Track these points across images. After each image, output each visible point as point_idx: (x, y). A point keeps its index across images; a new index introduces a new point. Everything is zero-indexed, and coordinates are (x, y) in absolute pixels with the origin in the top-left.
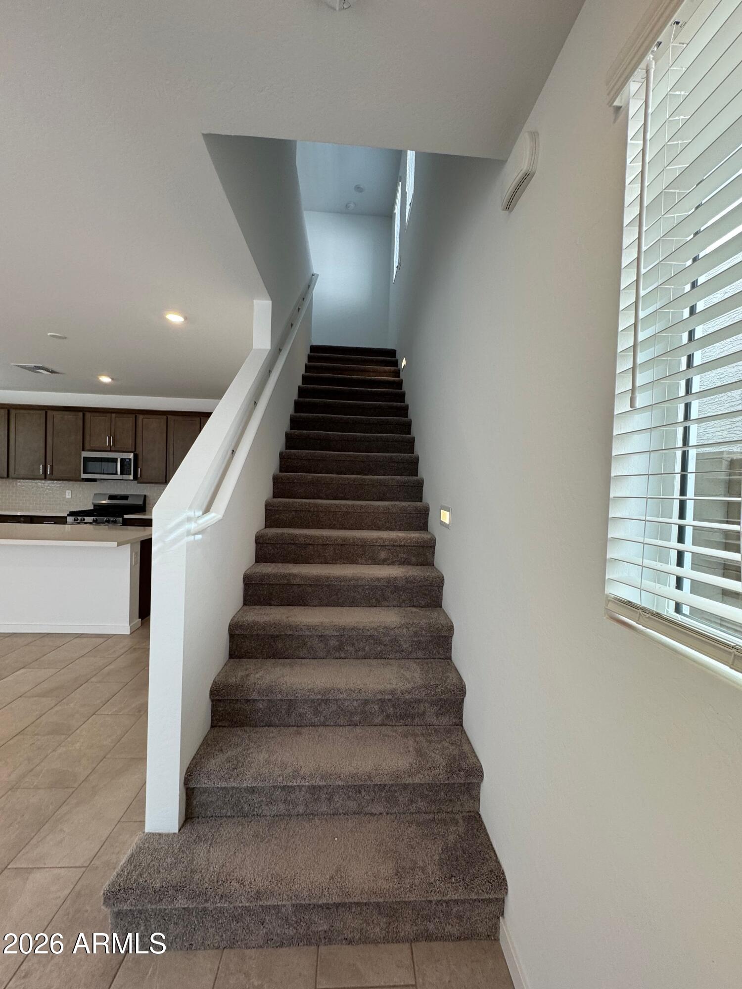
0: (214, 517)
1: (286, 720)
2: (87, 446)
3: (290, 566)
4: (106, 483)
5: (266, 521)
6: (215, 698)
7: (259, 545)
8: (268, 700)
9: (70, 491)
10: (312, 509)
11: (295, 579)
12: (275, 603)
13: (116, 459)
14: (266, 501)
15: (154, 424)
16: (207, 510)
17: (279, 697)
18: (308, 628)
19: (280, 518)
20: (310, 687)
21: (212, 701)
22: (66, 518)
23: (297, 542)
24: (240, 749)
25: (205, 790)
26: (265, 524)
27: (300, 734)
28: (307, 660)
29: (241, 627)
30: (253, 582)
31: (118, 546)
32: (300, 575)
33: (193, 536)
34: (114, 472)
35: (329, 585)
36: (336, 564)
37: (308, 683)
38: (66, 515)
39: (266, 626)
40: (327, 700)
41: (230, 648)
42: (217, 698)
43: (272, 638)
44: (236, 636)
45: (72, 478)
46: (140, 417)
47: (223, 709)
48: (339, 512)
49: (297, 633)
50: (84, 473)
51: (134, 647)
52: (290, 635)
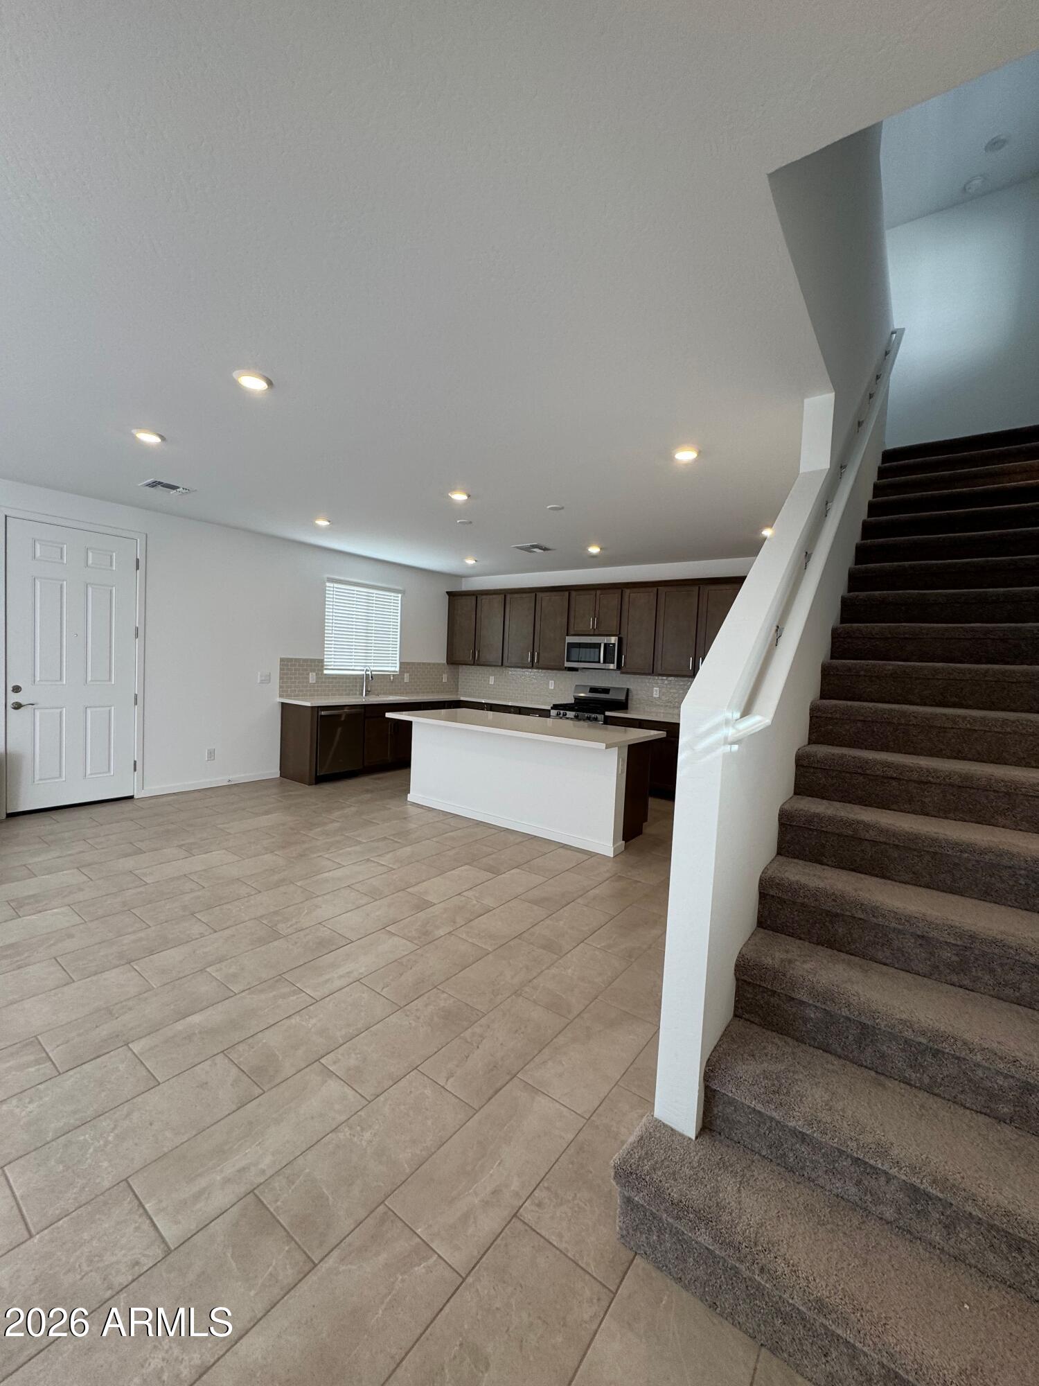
0: (760, 722)
1: (855, 1053)
2: (572, 632)
3: (857, 808)
4: (588, 672)
5: (809, 734)
6: (743, 978)
7: (802, 769)
8: (825, 1009)
9: (553, 682)
10: (895, 721)
11: (868, 832)
12: (830, 863)
13: (599, 645)
14: (812, 703)
15: (643, 598)
16: (746, 712)
17: (845, 1012)
18: (897, 916)
19: (834, 730)
20: (904, 1016)
21: (737, 980)
22: (549, 711)
23: (868, 772)
24: (781, 1067)
25: (731, 1102)
26: (809, 738)
27: (883, 1086)
28: (892, 970)
29: (779, 885)
30: (794, 824)
31: (606, 748)
32: (878, 825)
33: (729, 746)
34: (597, 660)
35: (935, 853)
36: (946, 818)
37: (899, 1008)
38: (549, 708)
39: (818, 894)
40: (938, 1050)
41: (759, 911)
42: (745, 978)
43: (827, 915)
44: (768, 897)
45: (555, 666)
46: (627, 592)
47: (752, 996)
48: (952, 728)
49: (875, 920)
50: (567, 661)
51: (619, 874)
52: (860, 919)
